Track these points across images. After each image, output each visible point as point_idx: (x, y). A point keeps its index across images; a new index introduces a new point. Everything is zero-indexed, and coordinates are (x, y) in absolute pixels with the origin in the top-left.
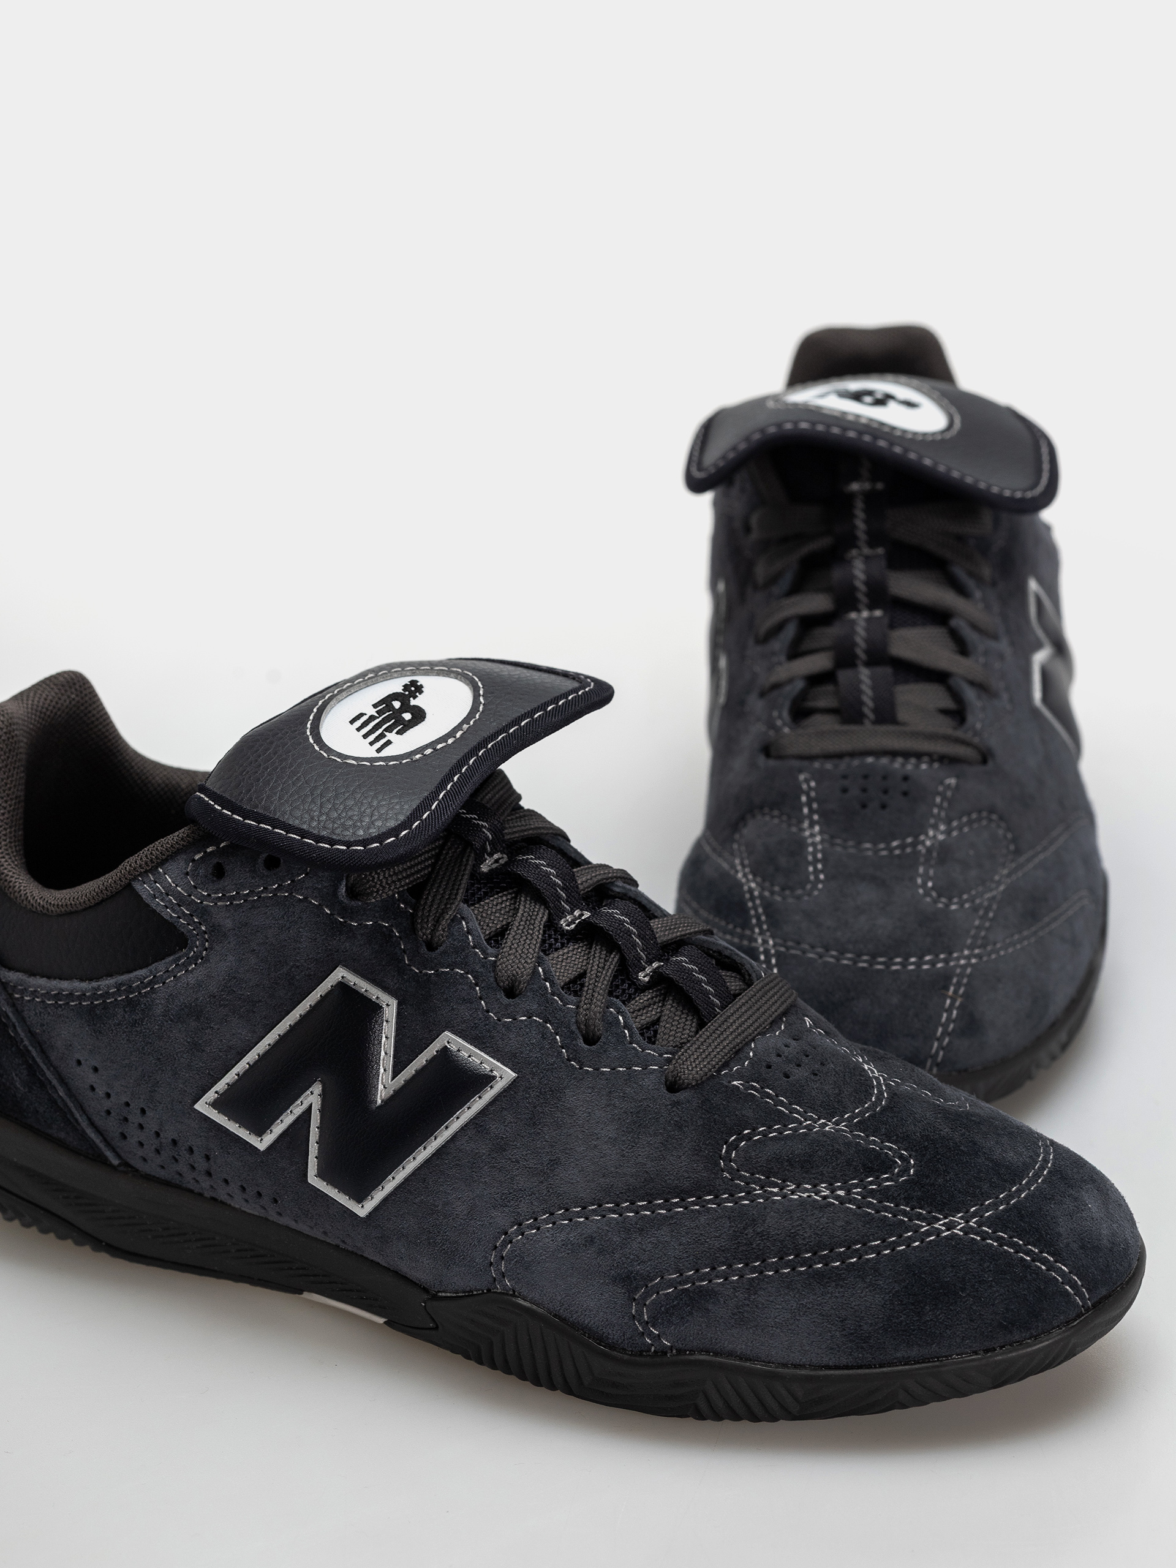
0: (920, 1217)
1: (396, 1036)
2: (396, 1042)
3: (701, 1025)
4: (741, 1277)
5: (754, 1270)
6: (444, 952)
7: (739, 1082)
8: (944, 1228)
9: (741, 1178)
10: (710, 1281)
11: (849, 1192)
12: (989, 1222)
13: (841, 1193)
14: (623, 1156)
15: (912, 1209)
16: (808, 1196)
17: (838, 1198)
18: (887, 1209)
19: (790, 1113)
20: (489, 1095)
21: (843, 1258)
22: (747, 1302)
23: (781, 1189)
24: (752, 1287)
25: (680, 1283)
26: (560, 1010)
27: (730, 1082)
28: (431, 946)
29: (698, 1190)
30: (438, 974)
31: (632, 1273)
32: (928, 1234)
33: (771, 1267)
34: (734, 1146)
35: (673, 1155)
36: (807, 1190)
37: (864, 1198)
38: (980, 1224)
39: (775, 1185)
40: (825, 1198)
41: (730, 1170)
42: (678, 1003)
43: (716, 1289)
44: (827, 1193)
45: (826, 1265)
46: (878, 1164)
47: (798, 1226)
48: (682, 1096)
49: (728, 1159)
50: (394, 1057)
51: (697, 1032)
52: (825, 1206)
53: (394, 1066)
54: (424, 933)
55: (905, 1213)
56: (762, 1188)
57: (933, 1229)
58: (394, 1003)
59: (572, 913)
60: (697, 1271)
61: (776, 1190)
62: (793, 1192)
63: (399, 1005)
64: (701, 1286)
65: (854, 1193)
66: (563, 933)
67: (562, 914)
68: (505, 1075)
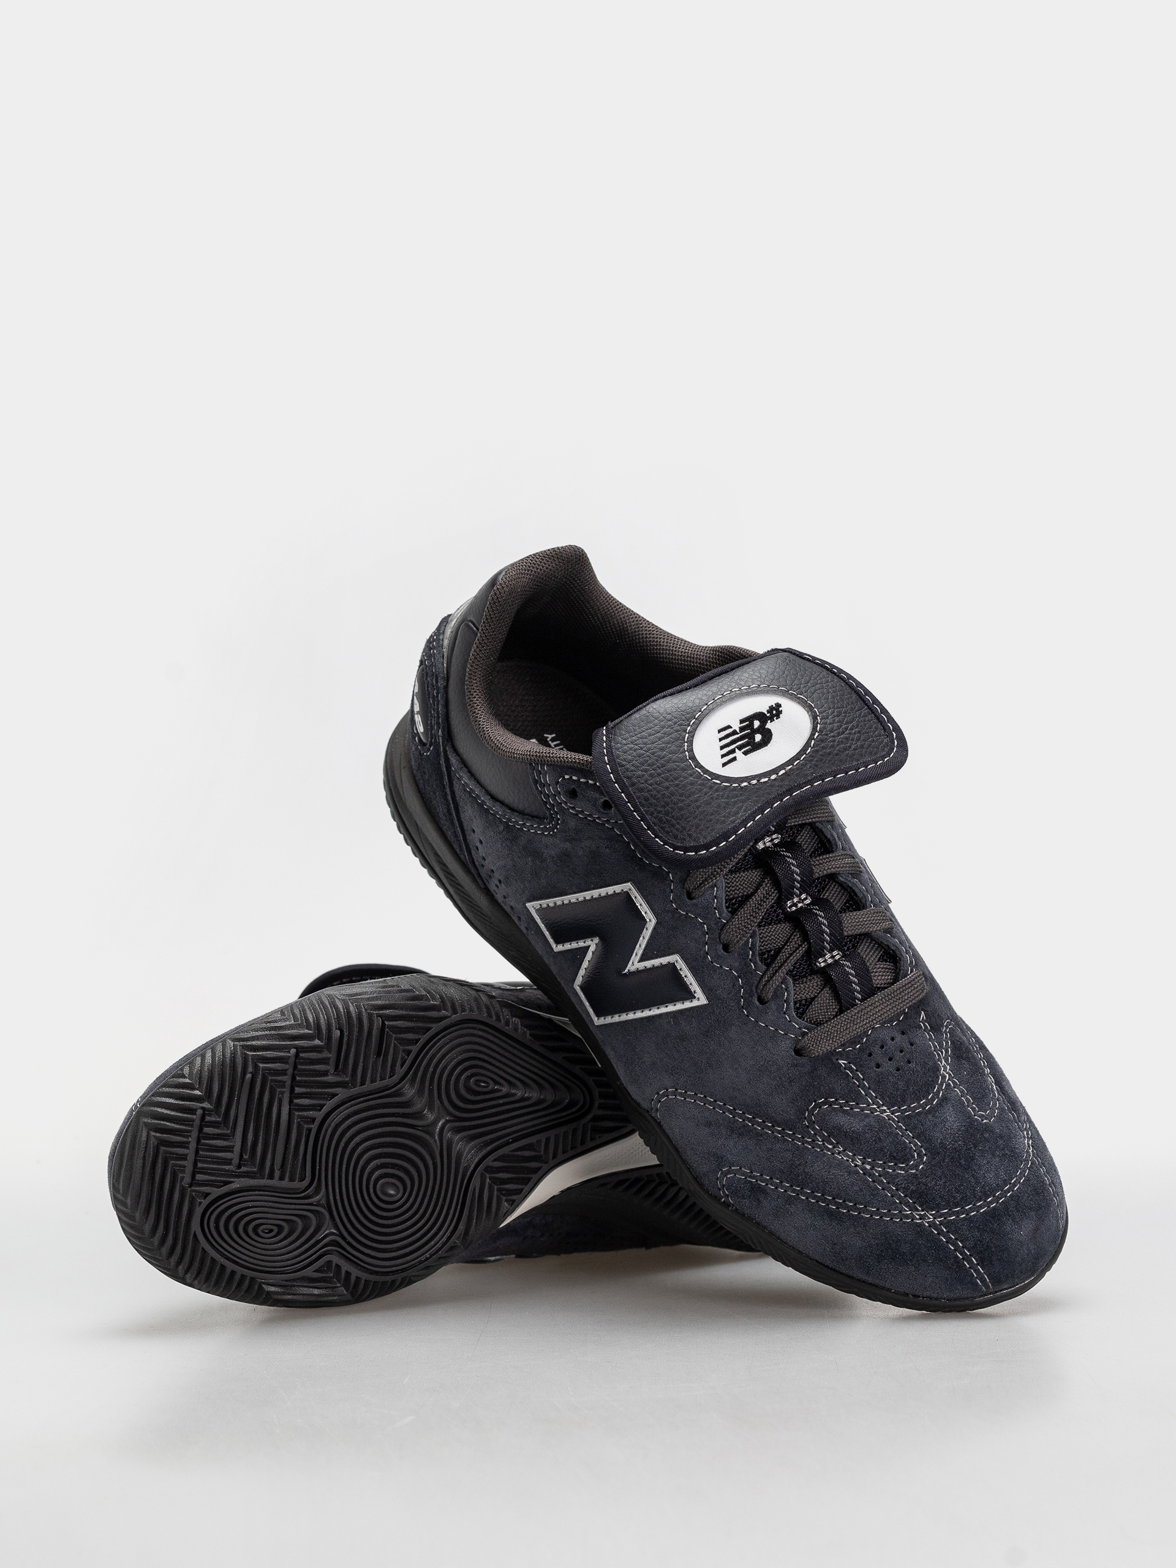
0: (907, 1204)
1: (649, 939)
2: (648, 942)
3: (841, 1011)
4: (785, 1191)
5: (794, 1191)
6: (696, 905)
7: (843, 1062)
8: (918, 1217)
9: (814, 1129)
10: (767, 1184)
11: (872, 1168)
12: (947, 1224)
13: (868, 1167)
14: (749, 1083)
15: (905, 1196)
16: (847, 1160)
17: (864, 1169)
18: (890, 1190)
19: (866, 1095)
20: (688, 1005)
21: (849, 1209)
22: (783, 1207)
23: (834, 1147)
24: (789, 1200)
25: (750, 1177)
26: (751, 973)
27: (837, 1060)
28: (690, 896)
29: (786, 1124)
30: (686, 916)
31: (725, 1157)
32: (907, 1216)
33: (805, 1194)
34: (819, 1106)
35: (779, 1097)
36: (848, 1156)
37: (880, 1176)
38: (941, 1223)
39: (831, 1143)
40: (856, 1166)
41: (810, 1121)
42: (832, 991)
43: (768, 1191)
44: (859, 1163)
45: (838, 1208)
46: (901, 1155)
47: (830, 1178)
48: (803, 1060)
49: (811, 1113)
50: (644, 950)
51: (836, 1016)
52: (852, 1172)
53: (643, 955)
54: (690, 886)
55: (899, 1198)
56: (823, 1141)
57: (911, 1215)
58: (654, 921)
59: (799, 896)
60: (762, 1175)
61: (830, 1147)
62: (839, 1153)
63: (657, 923)
64: (760, 1185)
65: (876, 1170)
66: (784, 912)
67: (790, 896)
68: (701, 999)
